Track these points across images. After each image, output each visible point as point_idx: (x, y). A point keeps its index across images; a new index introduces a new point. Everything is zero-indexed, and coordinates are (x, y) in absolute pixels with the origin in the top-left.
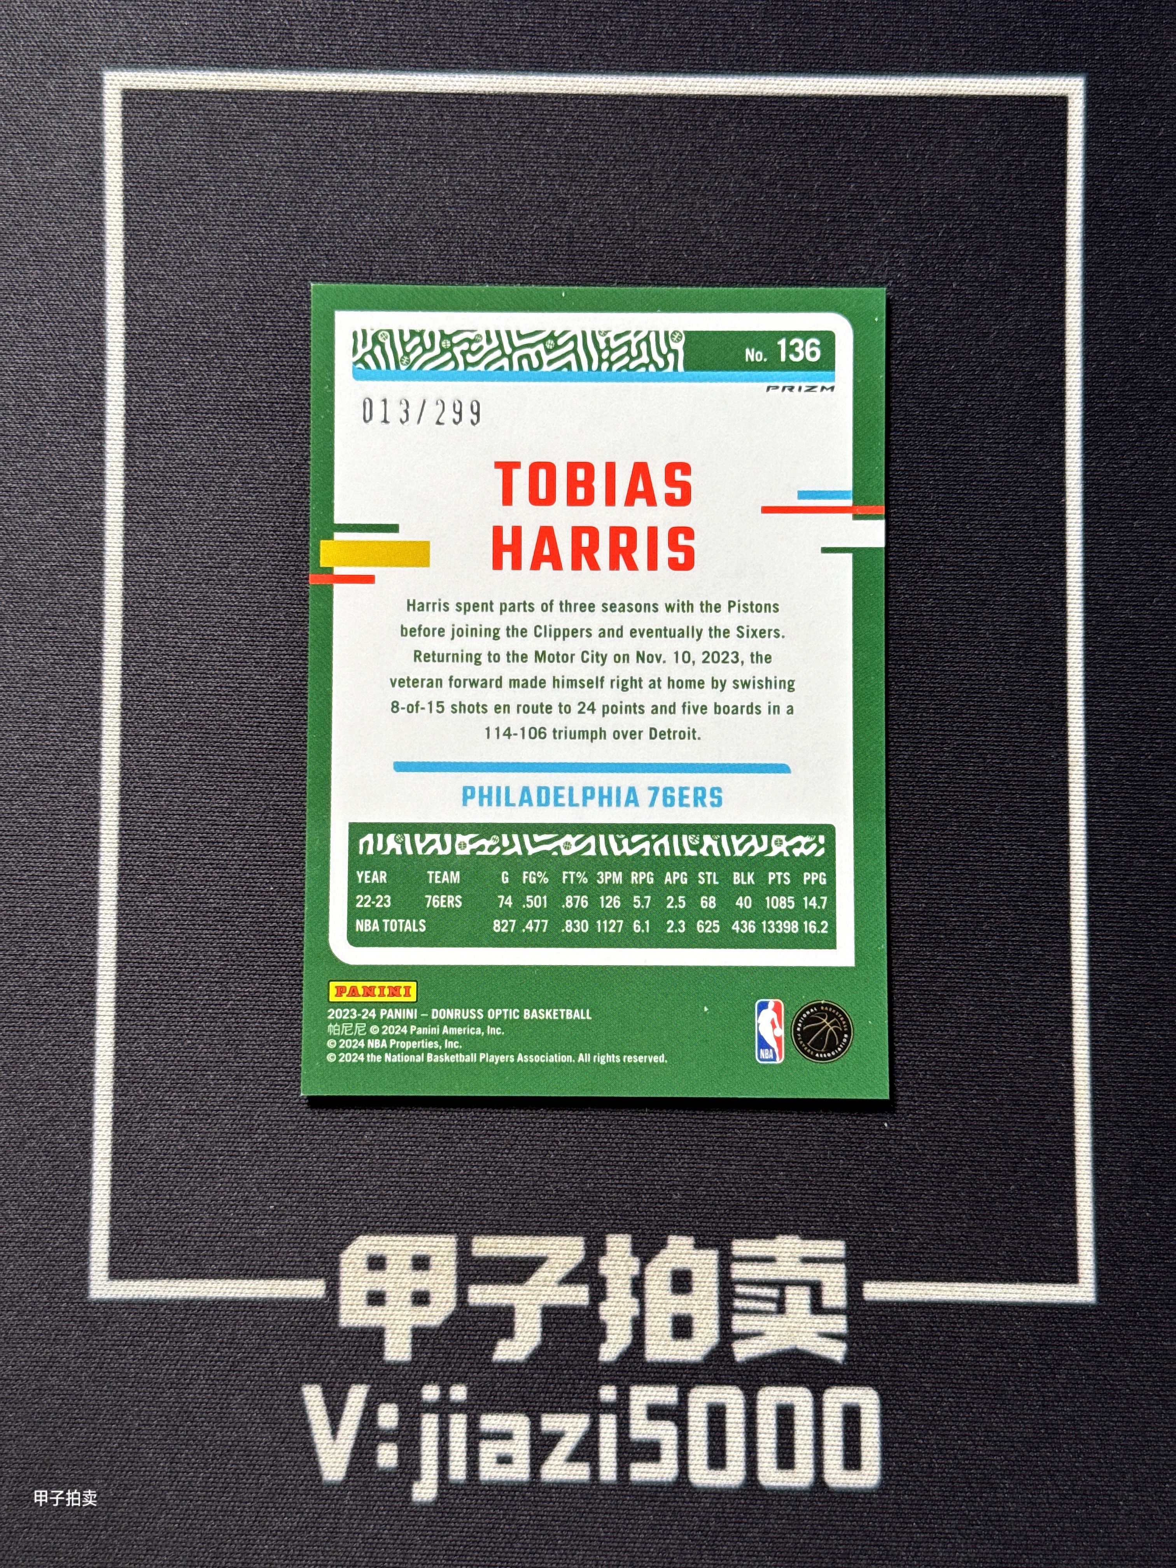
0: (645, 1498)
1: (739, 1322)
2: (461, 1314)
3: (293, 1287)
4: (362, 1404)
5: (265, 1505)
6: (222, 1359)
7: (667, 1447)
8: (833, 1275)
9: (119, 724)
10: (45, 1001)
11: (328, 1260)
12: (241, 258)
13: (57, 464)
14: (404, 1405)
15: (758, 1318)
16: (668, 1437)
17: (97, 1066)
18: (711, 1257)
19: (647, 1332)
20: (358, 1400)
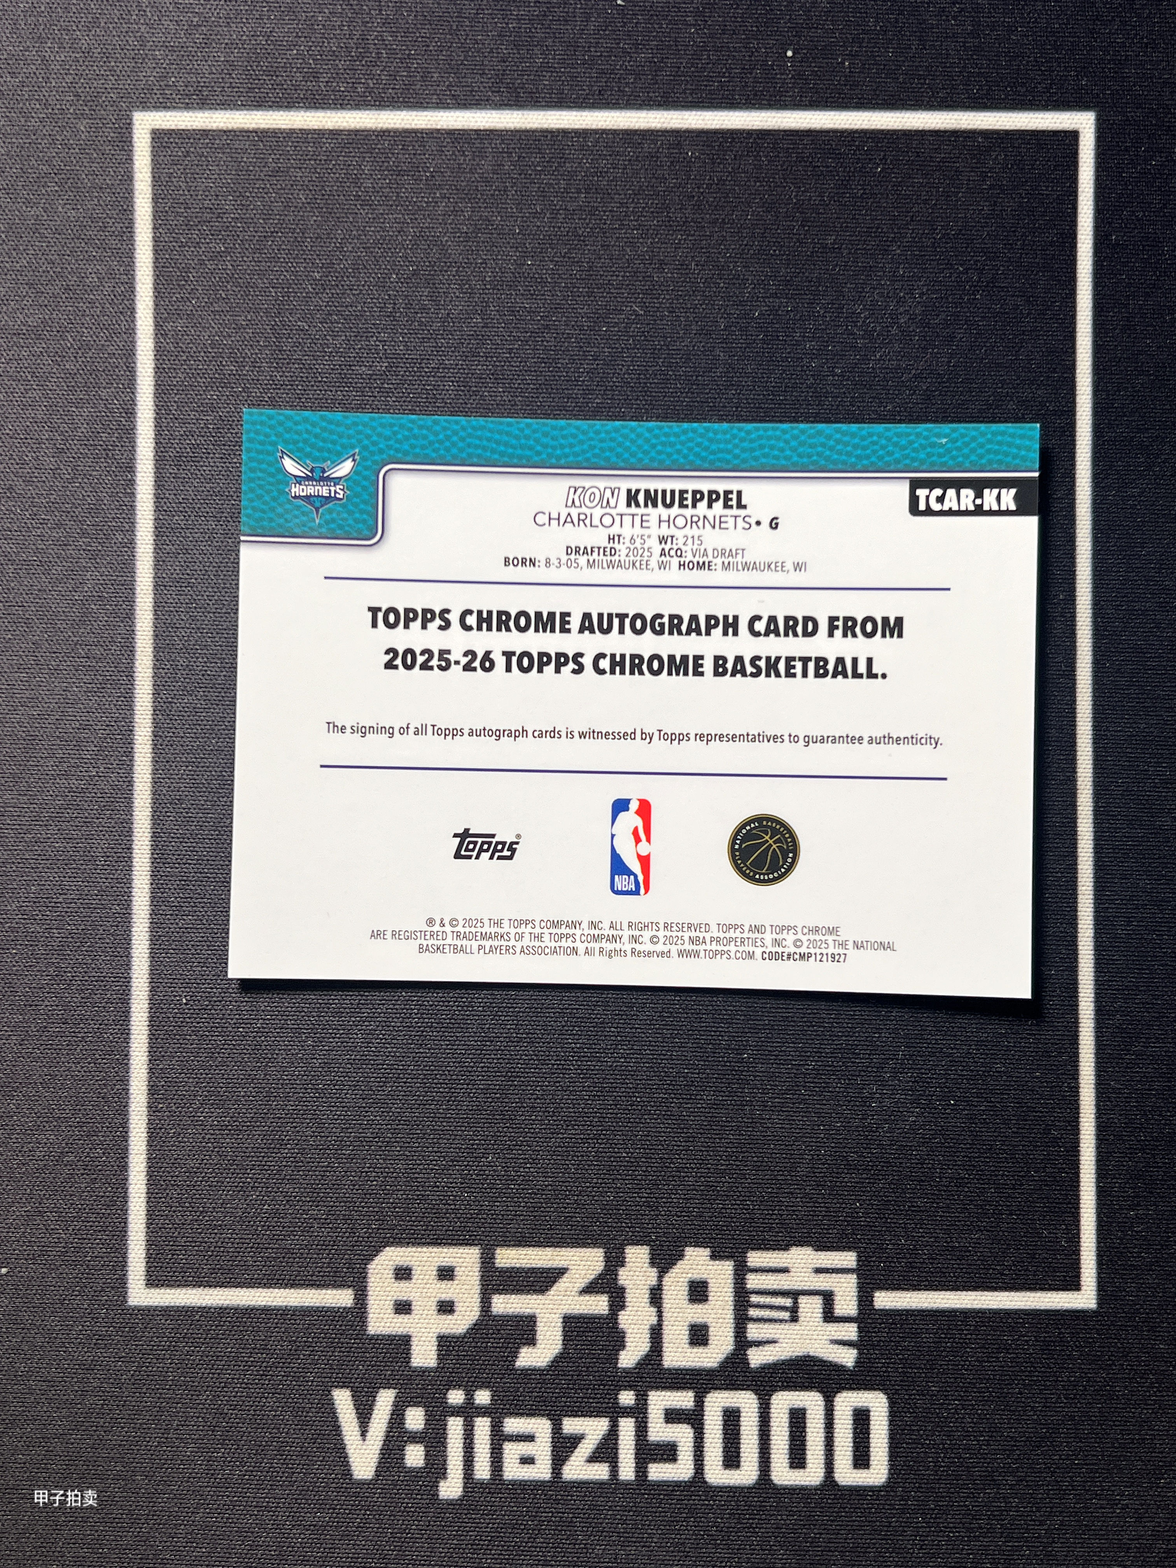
0: (662, 1497)
1: (754, 1331)
2: (485, 1323)
3: (322, 1296)
4: (389, 1408)
5: (299, 1501)
6: (255, 1364)
7: (684, 1449)
8: (845, 1285)
9: (151, 750)
10: (82, 1020)
11: (356, 1270)
12: (268, 294)
13: (89, 496)
14: (431, 1409)
15: (772, 1326)
16: (684, 1440)
17: (132, 1083)
18: (727, 1267)
19: (664, 1341)
20: (385, 1403)
